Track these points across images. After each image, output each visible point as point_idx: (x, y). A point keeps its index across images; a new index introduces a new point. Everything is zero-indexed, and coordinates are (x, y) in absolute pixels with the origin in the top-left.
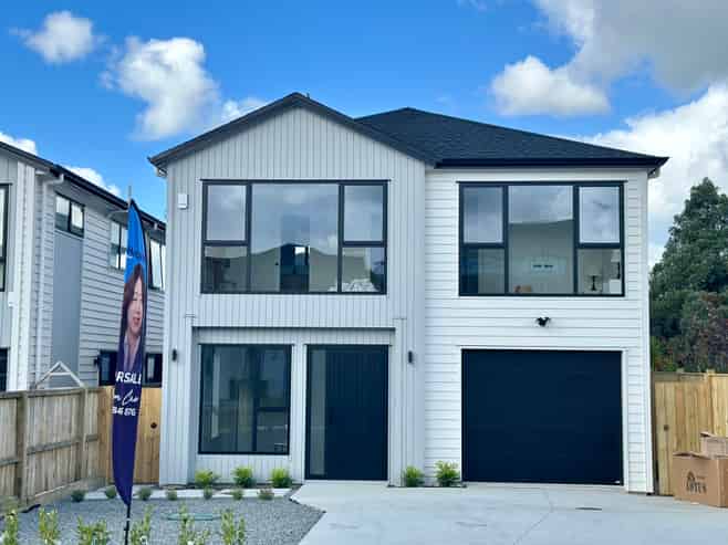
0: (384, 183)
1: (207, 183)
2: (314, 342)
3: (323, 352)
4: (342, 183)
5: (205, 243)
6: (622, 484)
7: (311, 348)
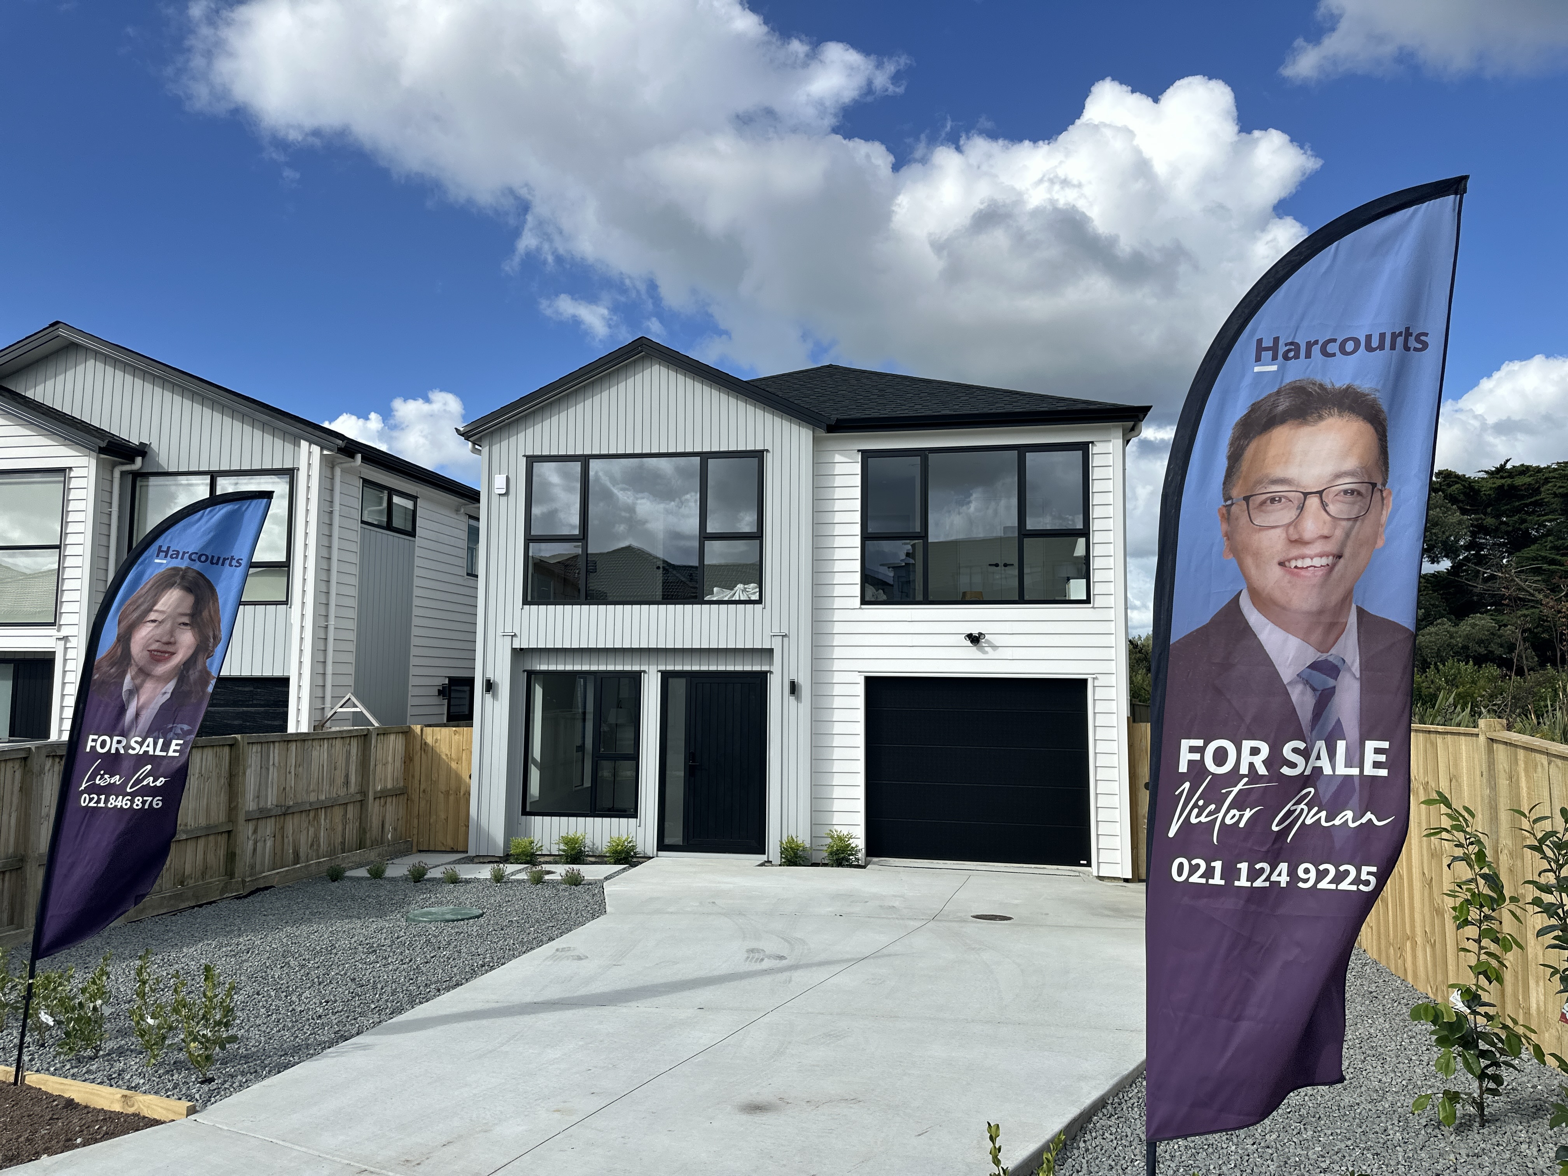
0: (759, 455)
1: (532, 460)
2: (670, 668)
3: (682, 682)
4: (705, 457)
5: (529, 539)
6: (1089, 865)
7: (666, 677)
